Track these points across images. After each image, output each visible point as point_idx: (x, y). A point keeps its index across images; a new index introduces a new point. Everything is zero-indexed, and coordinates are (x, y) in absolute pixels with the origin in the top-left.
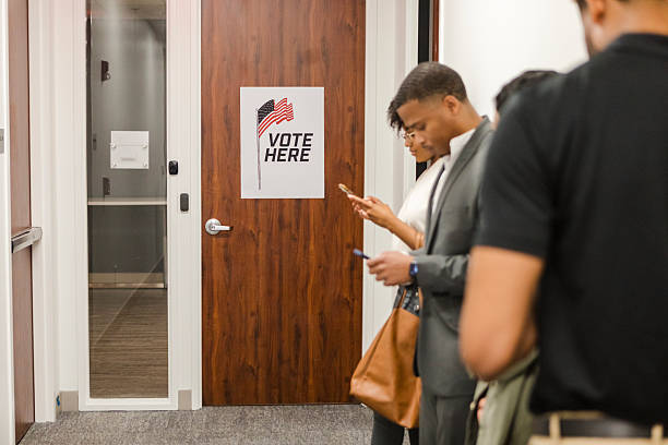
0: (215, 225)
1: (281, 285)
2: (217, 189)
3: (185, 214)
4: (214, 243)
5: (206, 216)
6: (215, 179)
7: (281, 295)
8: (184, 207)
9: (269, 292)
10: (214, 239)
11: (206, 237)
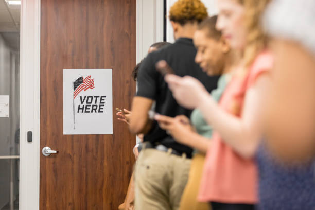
0: (48, 150)
1: (87, 186)
2: (49, 129)
3: (30, 144)
4: (47, 162)
5: (43, 144)
6: (48, 123)
7: (87, 193)
8: (30, 139)
9: (80, 191)
10: (47, 159)
11: (42, 157)
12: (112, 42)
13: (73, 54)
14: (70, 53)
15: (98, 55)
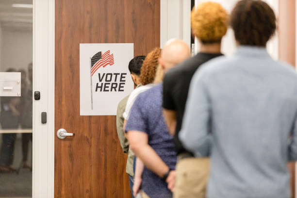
0: (63, 132)
1: (106, 172)
2: (64, 110)
3: (45, 126)
4: (62, 145)
5: (58, 126)
6: (64, 103)
7: (106, 179)
8: (44, 120)
9: (98, 177)
10: (62, 142)
11: (58, 140)
12: (133, 13)
13: (91, 27)
14: (87, 25)
15: (118, 27)
